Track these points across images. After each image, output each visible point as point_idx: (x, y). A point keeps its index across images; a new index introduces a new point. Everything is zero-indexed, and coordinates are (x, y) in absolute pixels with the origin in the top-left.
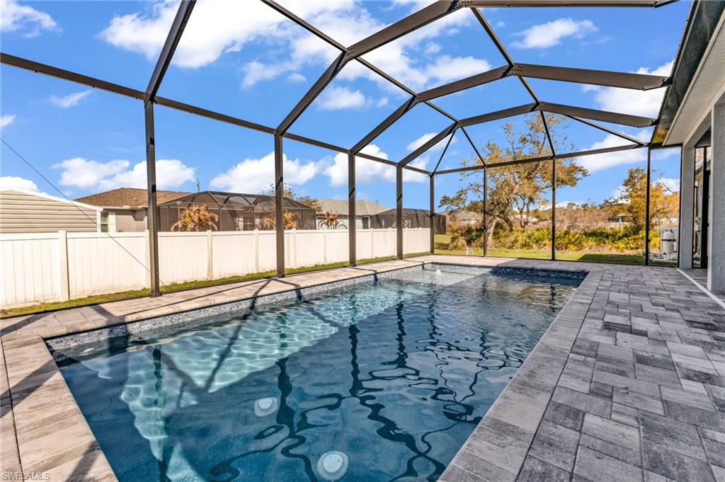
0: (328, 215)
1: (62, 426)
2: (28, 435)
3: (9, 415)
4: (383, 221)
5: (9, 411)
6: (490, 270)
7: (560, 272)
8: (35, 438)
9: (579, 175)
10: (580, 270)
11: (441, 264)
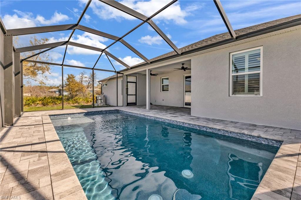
1: (279, 166)
2: (291, 171)
3: (295, 185)
5: (295, 187)
7: (110, 111)
8: (290, 169)
10: (115, 109)
11: (55, 115)
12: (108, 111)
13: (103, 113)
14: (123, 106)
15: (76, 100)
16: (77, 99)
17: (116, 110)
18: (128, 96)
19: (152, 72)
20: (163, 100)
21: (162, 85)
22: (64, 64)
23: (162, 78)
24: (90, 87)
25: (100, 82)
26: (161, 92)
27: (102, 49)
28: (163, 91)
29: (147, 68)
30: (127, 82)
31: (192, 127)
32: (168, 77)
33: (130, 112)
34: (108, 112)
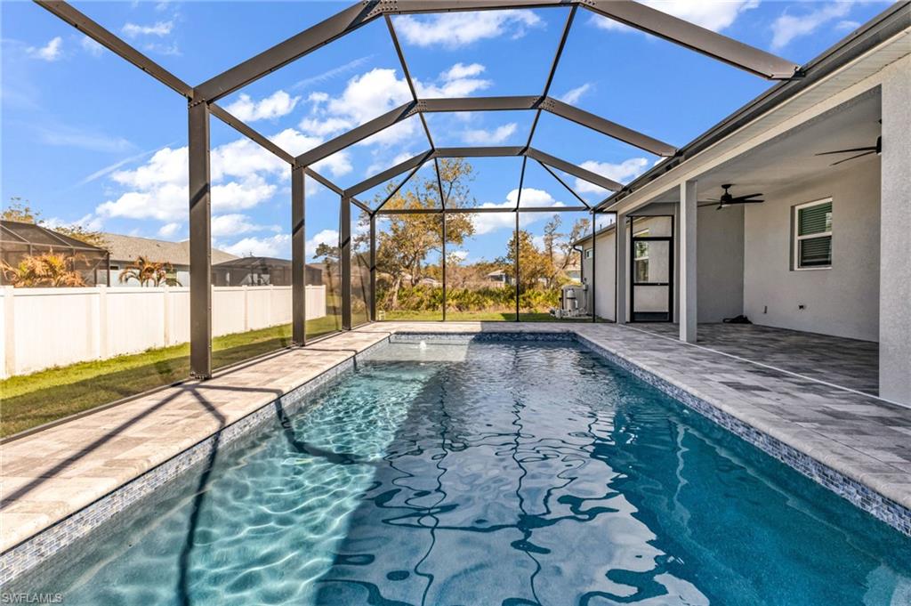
0: (143, 262)
4: (228, 275)
6: (473, 336)
7: (547, 334)
9: (465, 232)
10: (565, 331)
11: (408, 334)
12: (541, 334)
13: (526, 340)
14: (616, 322)
15: (527, 299)
16: (529, 297)
17: (569, 334)
18: (635, 287)
19: (730, 191)
20: (801, 307)
21: (797, 238)
22: (446, 208)
23: (797, 208)
24: (573, 262)
25: (576, 247)
26: (792, 269)
27: (519, 148)
28: (803, 264)
29: (680, 178)
30: (633, 240)
31: (786, 461)
32: (830, 200)
33: (597, 346)
34: (540, 338)
